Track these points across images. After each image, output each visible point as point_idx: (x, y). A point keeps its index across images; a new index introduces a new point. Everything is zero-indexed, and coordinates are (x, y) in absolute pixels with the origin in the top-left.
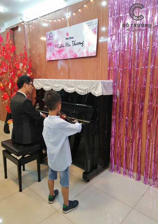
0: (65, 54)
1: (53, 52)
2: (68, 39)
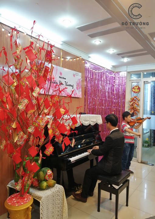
2: (61, 78)
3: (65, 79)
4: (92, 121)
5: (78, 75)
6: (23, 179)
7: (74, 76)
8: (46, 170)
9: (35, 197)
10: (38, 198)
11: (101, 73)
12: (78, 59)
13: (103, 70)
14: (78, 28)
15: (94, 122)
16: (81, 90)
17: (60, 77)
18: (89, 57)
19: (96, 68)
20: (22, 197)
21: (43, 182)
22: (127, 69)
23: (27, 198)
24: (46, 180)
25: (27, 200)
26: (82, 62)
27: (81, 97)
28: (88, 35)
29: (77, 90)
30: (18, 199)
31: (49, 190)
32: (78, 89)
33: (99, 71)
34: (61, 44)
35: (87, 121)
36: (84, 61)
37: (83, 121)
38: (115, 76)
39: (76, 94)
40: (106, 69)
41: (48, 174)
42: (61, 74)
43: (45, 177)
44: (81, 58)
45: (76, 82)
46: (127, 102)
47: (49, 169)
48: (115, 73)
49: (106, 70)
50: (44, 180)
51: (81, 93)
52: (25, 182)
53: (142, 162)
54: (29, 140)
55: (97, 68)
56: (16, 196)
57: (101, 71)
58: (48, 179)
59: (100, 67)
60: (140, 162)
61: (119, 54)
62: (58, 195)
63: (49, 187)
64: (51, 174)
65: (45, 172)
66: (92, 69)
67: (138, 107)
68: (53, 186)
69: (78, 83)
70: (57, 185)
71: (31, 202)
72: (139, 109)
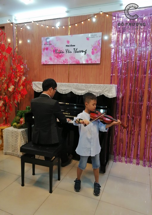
0: (66, 59)
1: (50, 57)
2: (69, 46)
3: (74, 46)
7: (88, 39)
12: (96, 16)
17: (66, 46)
18: (121, 5)
27: (98, 62)
32: (95, 54)
36: (107, 16)
39: (91, 60)
42: (68, 42)
44: (102, 13)
45: (91, 45)
69: (94, 46)
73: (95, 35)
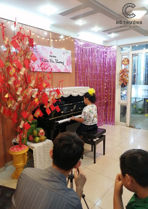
1: (38, 64)
2: (52, 56)
3: (56, 57)
4: (80, 93)
5: (68, 53)
6: (20, 134)
7: (64, 54)
8: (39, 129)
9: (31, 147)
10: (32, 148)
11: (92, 48)
12: (67, 38)
13: (93, 46)
14: (60, 14)
15: (82, 93)
16: (71, 65)
17: (50, 56)
18: (78, 35)
19: (85, 45)
20: (20, 147)
21: (37, 137)
22: (117, 43)
23: (24, 147)
24: (39, 137)
25: (23, 149)
26: (72, 40)
27: (71, 72)
28: (70, 18)
29: (67, 65)
30: (18, 148)
31: (41, 143)
32: (69, 65)
33: (90, 47)
34: (50, 27)
35: (76, 92)
36: (73, 40)
37: (72, 93)
38: (106, 50)
39: (67, 70)
40: (96, 44)
41: (40, 132)
42: (51, 53)
43: (38, 134)
44: (70, 37)
45: (66, 59)
46: (118, 74)
47: (42, 129)
48: (106, 47)
49: (97, 46)
50: (37, 136)
51: (71, 68)
52: (22, 137)
53: (130, 126)
54: (21, 107)
55: (87, 44)
56: (16, 147)
57: (91, 47)
58: (40, 136)
59: (90, 43)
60: (128, 126)
61: (104, 31)
62: (48, 147)
63: (41, 141)
64: (43, 132)
65: (38, 131)
66: (82, 46)
67: (127, 78)
68: (44, 140)
69: (68, 59)
70: (47, 140)
71: (27, 150)
72: (128, 79)
73: (68, 52)
